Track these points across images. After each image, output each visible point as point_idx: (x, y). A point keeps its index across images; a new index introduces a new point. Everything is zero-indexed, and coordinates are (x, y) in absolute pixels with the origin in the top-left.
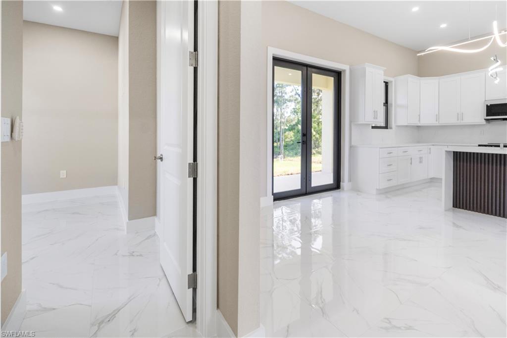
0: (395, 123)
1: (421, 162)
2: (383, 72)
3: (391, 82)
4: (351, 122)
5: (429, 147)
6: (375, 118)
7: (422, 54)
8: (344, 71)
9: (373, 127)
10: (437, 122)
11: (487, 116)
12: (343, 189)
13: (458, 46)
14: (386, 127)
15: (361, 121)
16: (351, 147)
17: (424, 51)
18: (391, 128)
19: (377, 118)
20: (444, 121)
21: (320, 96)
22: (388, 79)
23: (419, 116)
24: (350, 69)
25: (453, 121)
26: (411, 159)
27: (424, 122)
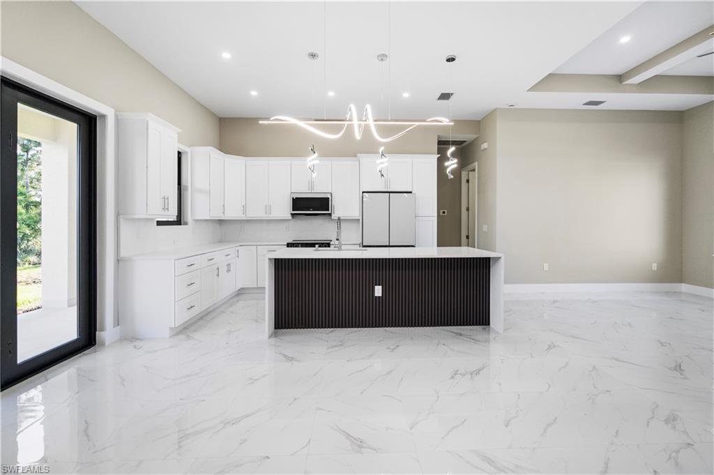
0: (191, 216)
1: (229, 271)
2: (176, 135)
3: (187, 153)
4: (118, 215)
5: (237, 248)
6: (166, 208)
7: (266, 122)
8: (103, 117)
9: (159, 223)
10: (244, 216)
11: (293, 210)
12: (103, 344)
13: (318, 124)
14: (179, 222)
15: (140, 213)
16: (118, 260)
17: (268, 119)
18: (186, 224)
19: (168, 209)
20: (251, 215)
21: (31, 153)
22: (183, 148)
23: (224, 206)
24: (116, 116)
25: (260, 214)
26: (218, 269)
27: (230, 215)
